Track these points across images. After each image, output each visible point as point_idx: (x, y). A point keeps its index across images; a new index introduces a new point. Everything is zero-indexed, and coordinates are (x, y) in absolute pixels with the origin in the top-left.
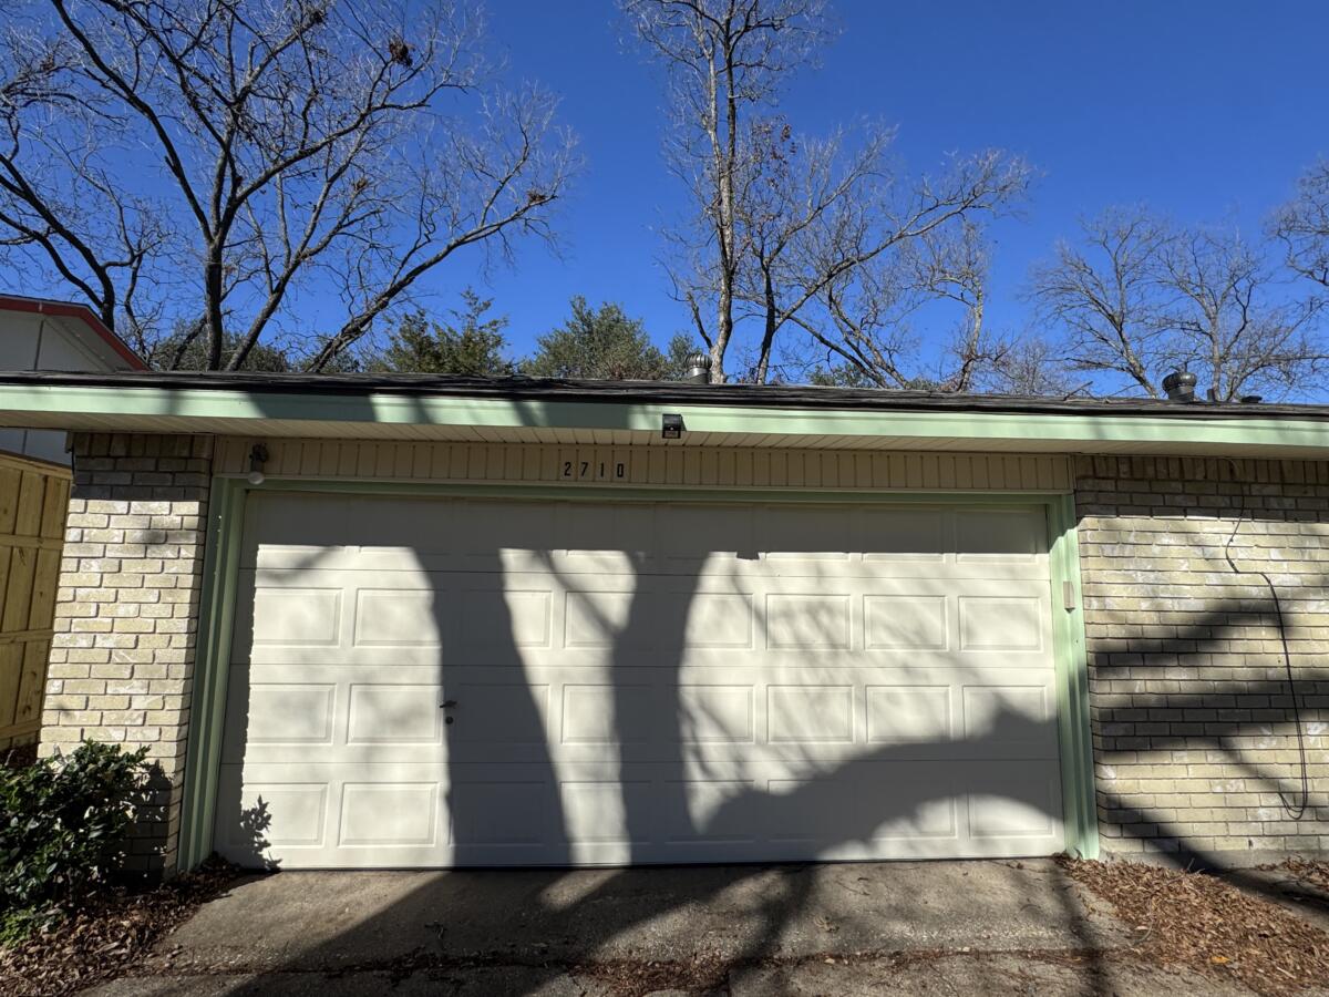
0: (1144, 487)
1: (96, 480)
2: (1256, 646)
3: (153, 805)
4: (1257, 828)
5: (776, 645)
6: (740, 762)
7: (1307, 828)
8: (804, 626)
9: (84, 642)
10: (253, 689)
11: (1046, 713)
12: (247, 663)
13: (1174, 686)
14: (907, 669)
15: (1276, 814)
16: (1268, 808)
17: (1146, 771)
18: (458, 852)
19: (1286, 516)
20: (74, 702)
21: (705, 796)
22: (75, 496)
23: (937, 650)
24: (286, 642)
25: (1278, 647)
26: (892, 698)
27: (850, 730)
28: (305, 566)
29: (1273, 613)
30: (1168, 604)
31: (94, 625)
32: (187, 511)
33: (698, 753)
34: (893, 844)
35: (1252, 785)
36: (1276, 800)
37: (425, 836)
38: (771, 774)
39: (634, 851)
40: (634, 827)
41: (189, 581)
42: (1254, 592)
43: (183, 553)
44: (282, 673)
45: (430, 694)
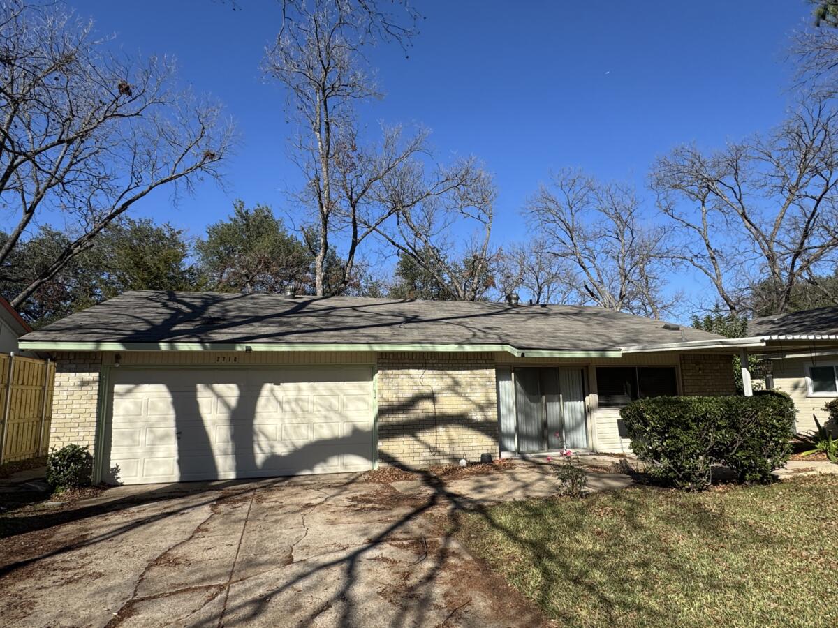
0: (397, 361)
1: (64, 366)
2: (427, 407)
3: (87, 463)
4: (422, 458)
5: (285, 412)
6: (272, 447)
7: (437, 457)
8: (293, 405)
9: (62, 416)
10: (114, 430)
11: (369, 429)
12: (111, 423)
13: (401, 419)
14: (325, 417)
15: (428, 454)
16: (426, 453)
17: (391, 443)
18: (181, 477)
19: (439, 369)
20: (60, 435)
21: (260, 458)
22: (57, 371)
23: (336, 411)
24: (123, 416)
25: (433, 407)
26: (321, 426)
27: (308, 436)
28: (129, 391)
29: (432, 397)
30: (401, 396)
31: (65, 411)
32: (95, 375)
33: (259, 445)
34: (318, 470)
35: (422, 446)
36: (428, 450)
37: (171, 473)
38: (282, 450)
39: (237, 475)
40: (238, 468)
41: (96, 397)
42: (427, 391)
43: (94, 388)
44: (122, 425)
45: (172, 430)
